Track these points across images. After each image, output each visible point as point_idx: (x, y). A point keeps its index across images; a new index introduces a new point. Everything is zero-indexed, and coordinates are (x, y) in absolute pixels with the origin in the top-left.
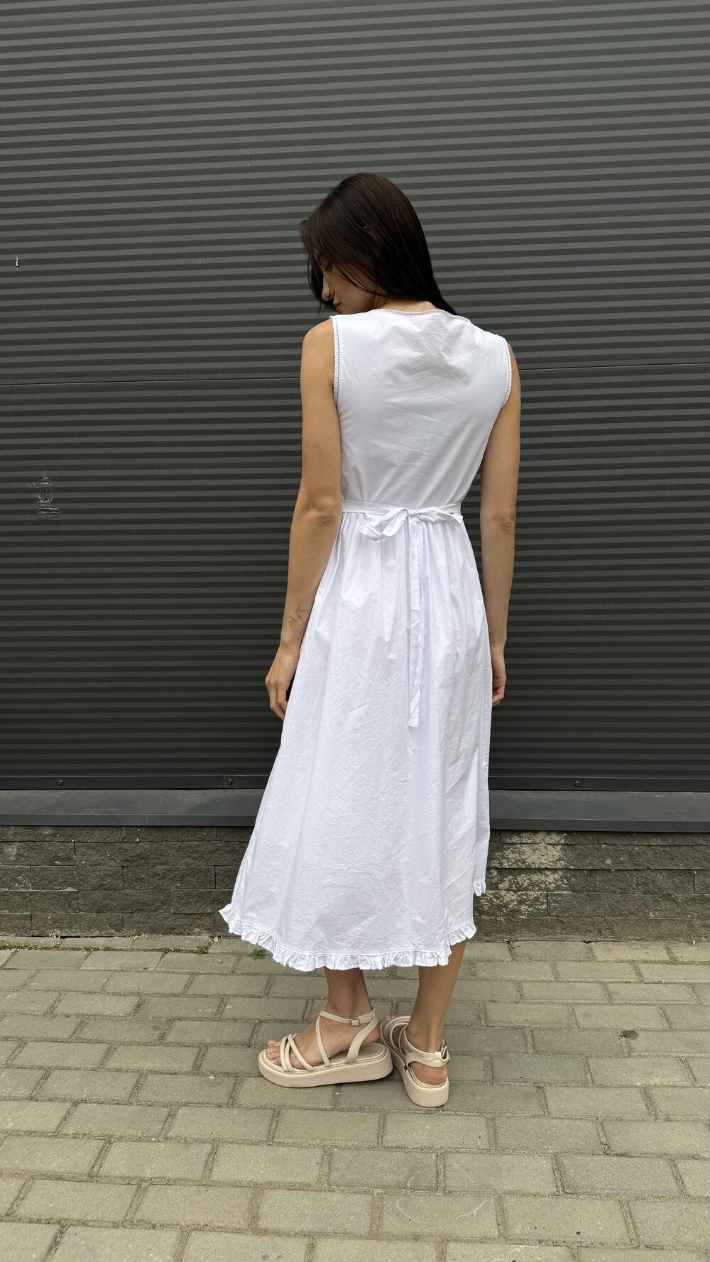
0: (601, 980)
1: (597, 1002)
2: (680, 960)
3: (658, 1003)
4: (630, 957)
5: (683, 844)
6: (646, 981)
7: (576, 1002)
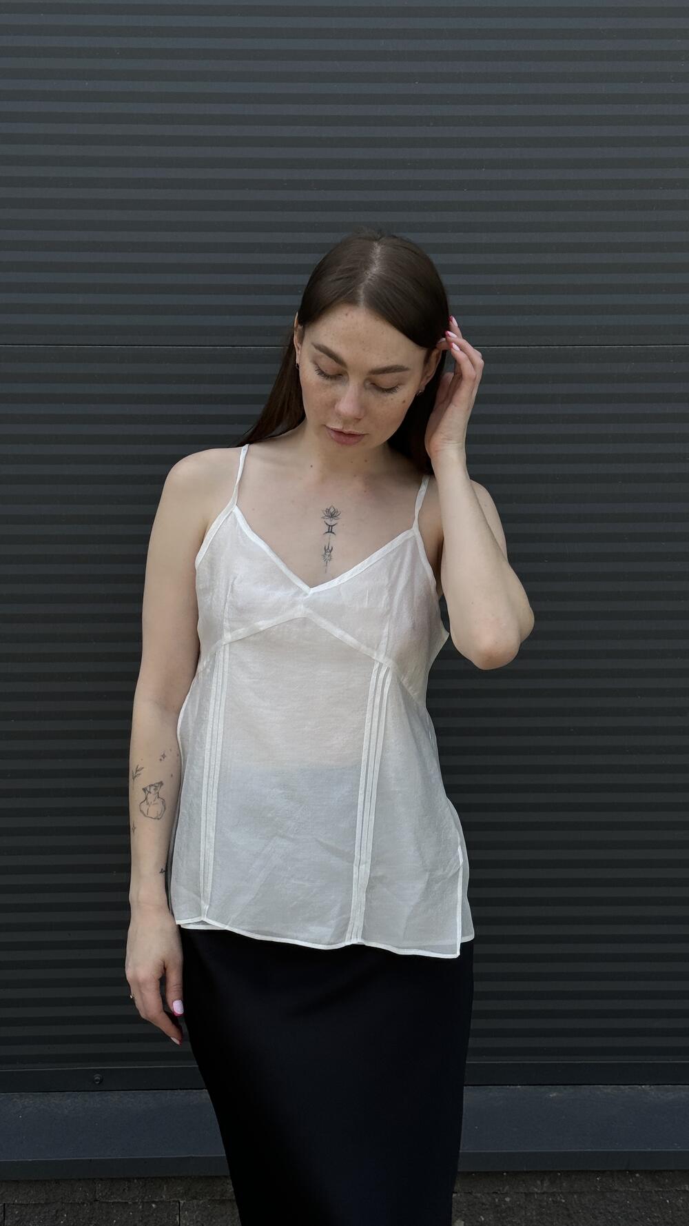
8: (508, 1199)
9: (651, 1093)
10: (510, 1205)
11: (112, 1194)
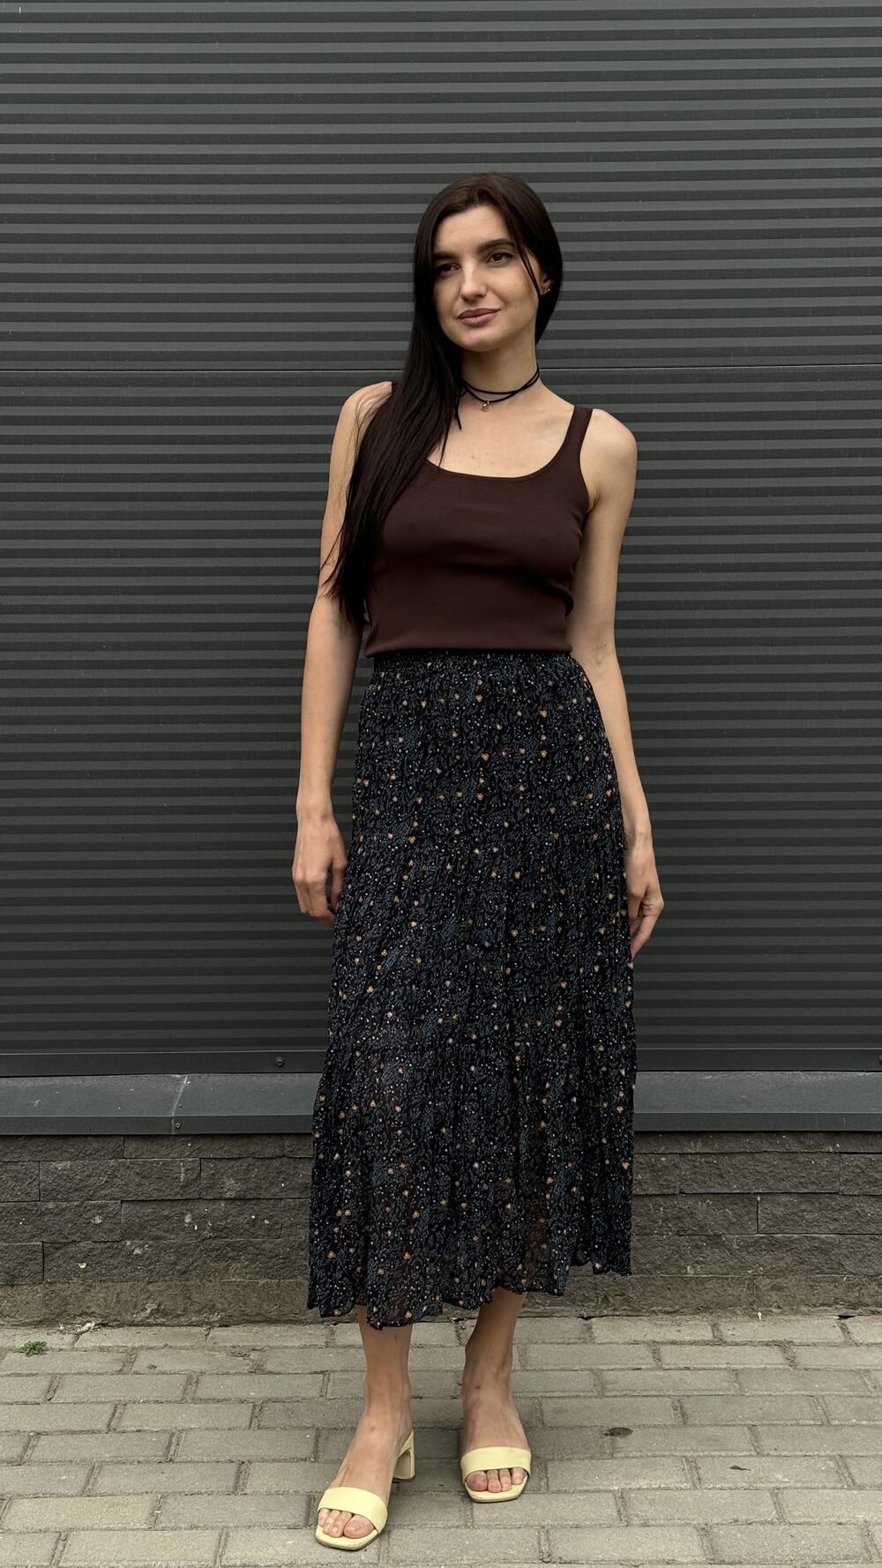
0: (594, 1367)
1: (581, 1394)
2: (729, 1340)
3: (677, 1393)
4: (650, 1337)
5: (738, 1150)
6: (667, 1367)
7: (548, 1395)
8: (663, 1159)
9: (802, 1077)
10: (665, 1164)
11: (299, 1149)
